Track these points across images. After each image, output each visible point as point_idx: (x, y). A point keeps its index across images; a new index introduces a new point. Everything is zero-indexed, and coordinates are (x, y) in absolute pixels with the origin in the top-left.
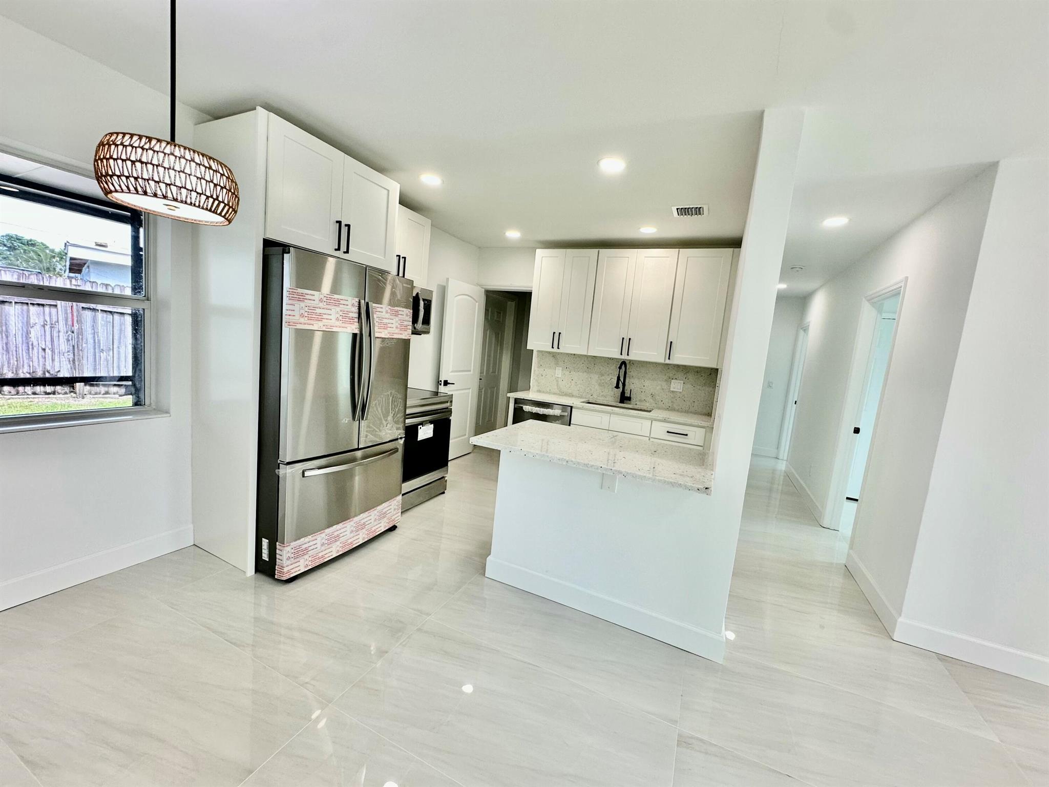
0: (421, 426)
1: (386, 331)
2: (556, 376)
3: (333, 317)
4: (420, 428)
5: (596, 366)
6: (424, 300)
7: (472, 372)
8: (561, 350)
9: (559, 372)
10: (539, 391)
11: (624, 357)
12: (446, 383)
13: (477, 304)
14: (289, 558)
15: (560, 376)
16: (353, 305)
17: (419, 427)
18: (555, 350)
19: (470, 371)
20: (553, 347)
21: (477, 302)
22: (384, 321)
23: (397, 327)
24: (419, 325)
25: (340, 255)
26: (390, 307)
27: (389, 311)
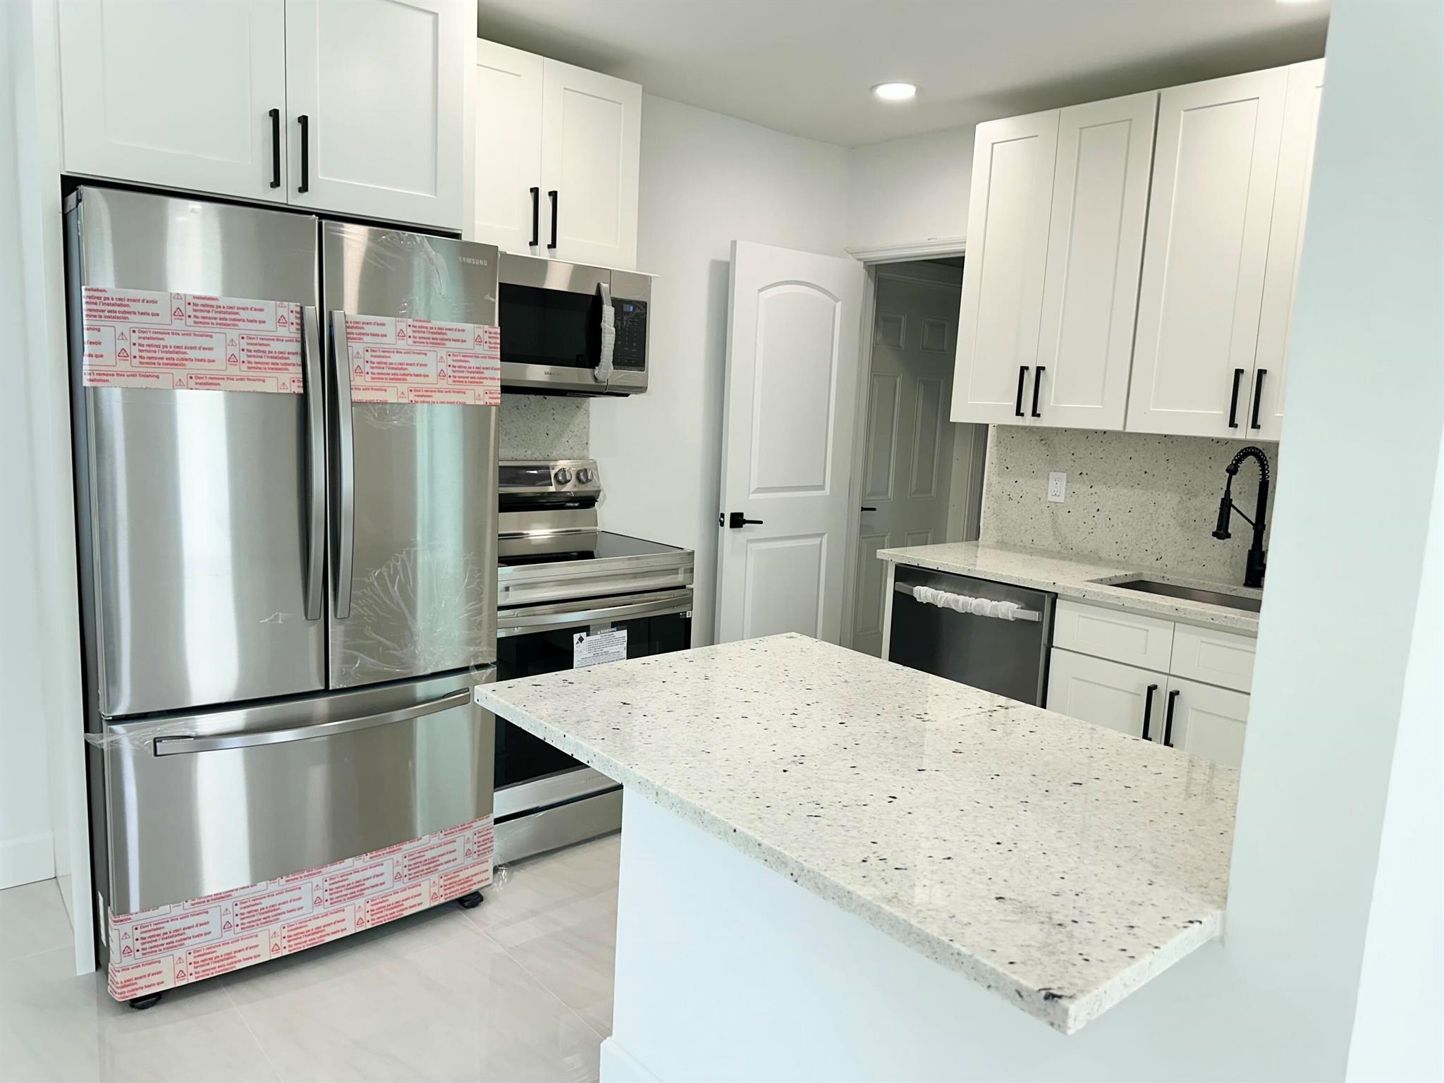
0: (584, 634)
1: (403, 387)
2: (1050, 498)
3: (217, 354)
4: (581, 639)
5: (1171, 465)
6: (617, 303)
7: (827, 491)
8: (1045, 421)
9: (1057, 487)
10: (1002, 545)
11: (1244, 433)
12: (738, 521)
13: (839, 304)
14: (127, 951)
15: (1061, 499)
16: (282, 321)
17: (576, 637)
18: (1028, 420)
19: (822, 487)
20: (1019, 413)
21: (837, 300)
22: (396, 358)
23: (441, 375)
24: (606, 370)
25: (286, 195)
26: (410, 321)
27: (410, 331)
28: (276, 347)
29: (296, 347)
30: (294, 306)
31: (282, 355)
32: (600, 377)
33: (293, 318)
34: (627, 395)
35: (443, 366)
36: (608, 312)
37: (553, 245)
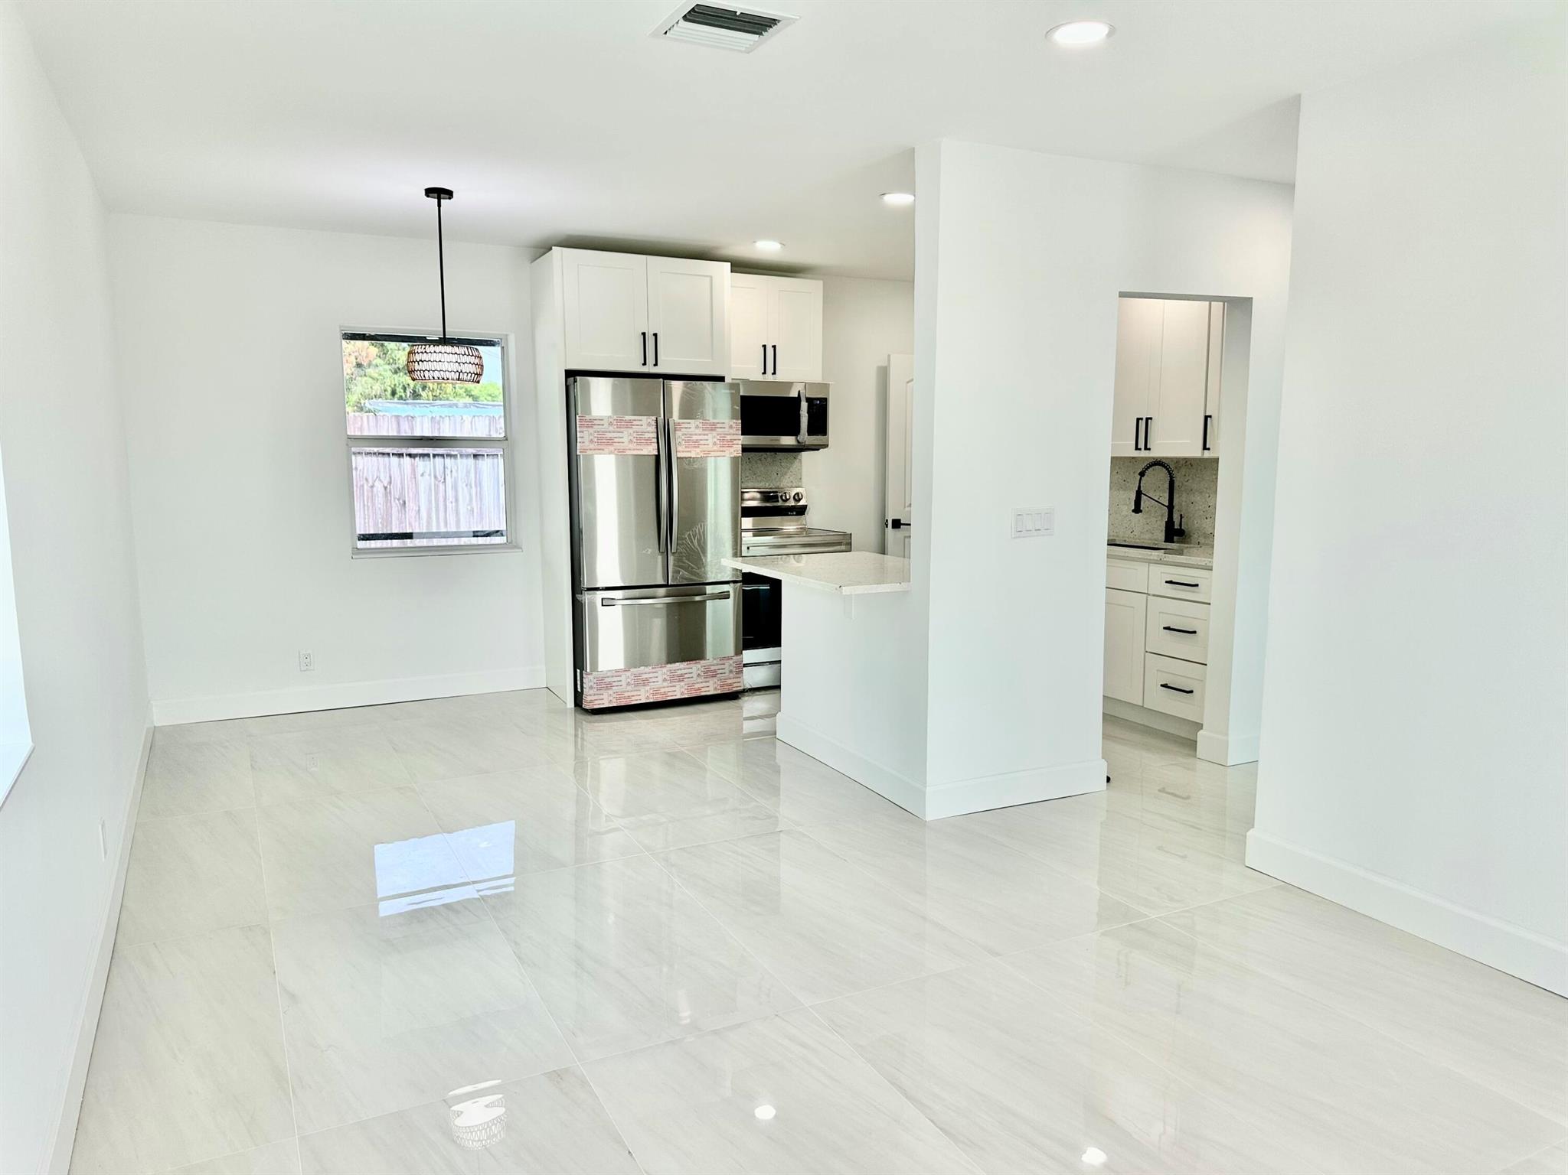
1: (698, 450)
3: (626, 440)
6: (808, 400)
11: (1145, 453)
12: (897, 524)
16: (649, 424)
22: (695, 438)
23: (715, 444)
24: (804, 436)
25: (650, 369)
26: (701, 421)
27: (701, 425)
28: (647, 435)
29: (655, 435)
30: (654, 418)
31: (649, 439)
32: (800, 441)
33: (654, 423)
34: (818, 450)
35: (715, 440)
36: (804, 405)
37: (774, 373)
